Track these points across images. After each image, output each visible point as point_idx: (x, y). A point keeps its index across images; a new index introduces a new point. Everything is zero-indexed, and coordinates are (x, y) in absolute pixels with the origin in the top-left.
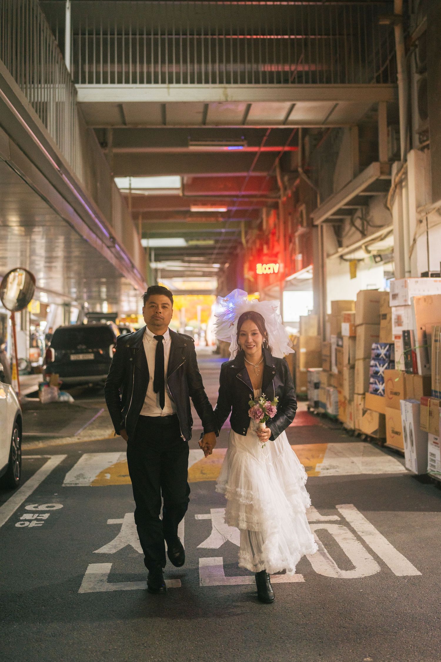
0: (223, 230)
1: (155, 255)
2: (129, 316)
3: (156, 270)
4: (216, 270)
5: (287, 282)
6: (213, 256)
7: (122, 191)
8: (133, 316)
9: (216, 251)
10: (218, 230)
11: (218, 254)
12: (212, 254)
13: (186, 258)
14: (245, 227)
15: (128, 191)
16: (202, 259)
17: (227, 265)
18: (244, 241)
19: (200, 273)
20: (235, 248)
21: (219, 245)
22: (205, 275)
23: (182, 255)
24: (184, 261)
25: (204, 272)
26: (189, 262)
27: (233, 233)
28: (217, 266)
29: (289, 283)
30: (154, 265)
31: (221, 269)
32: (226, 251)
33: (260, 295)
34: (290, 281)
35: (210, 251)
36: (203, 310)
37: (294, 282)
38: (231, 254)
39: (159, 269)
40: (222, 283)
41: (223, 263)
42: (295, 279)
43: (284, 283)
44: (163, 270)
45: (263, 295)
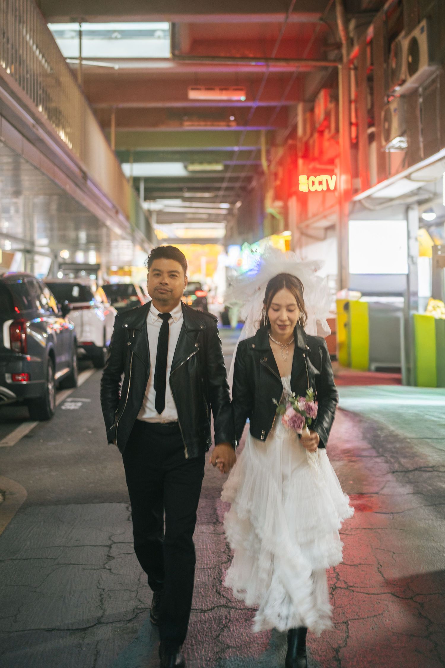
0: (236, 148)
1: (146, 189)
2: (121, 268)
3: (150, 212)
4: (224, 212)
5: (355, 203)
6: (221, 193)
7: (68, 61)
8: (126, 269)
9: (224, 185)
10: (228, 148)
11: (227, 189)
12: (219, 189)
13: (187, 195)
14: (267, 143)
15: (77, 62)
16: (207, 195)
17: (238, 204)
18: (264, 163)
19: (204, 216)
20: (249, 179)
21: (228, 175)
22: (211, 219)
23: (180, 189)
24: (184, 199)
25: (210, 215)
26: (190, 199)
27: (250, 152)
28: (225, 206)
29: (358, 205)
30: (146, 205)
31: (230, 210)
32: (237, 185)
33: (292, 235)
34: (360, 201)
35: (217, 185)
36: (208, 263)
37: (367, 204)
38: (243, 189)
39: (154, 211)
40: (232, 228)
41: (233, 203)
42: (369, 197)
43: (347, 207)
44: (160, 213)
45: (297, 235)
